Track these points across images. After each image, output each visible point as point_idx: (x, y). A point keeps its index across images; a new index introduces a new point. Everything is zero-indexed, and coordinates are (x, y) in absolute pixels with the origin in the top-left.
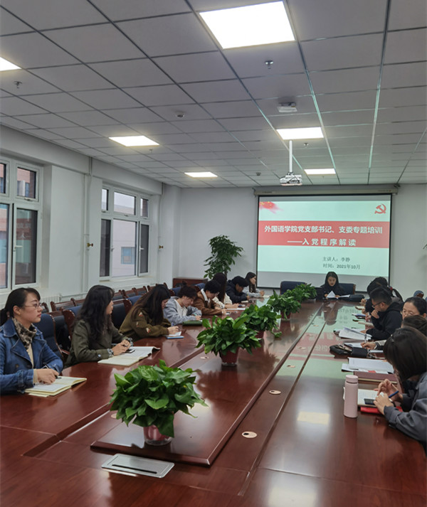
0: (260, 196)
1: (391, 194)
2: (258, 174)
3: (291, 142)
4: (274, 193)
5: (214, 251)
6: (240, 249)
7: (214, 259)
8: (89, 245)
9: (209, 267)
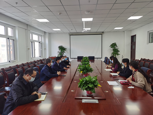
0: (70, 35)
1: (102, 34)
2: (72, 30)
3: (84, 22)
4: (74, 34)
5: (59, 50)
6: (66, 49)
7: (60, 52)
8: (28, 49)
9: (59, 54)
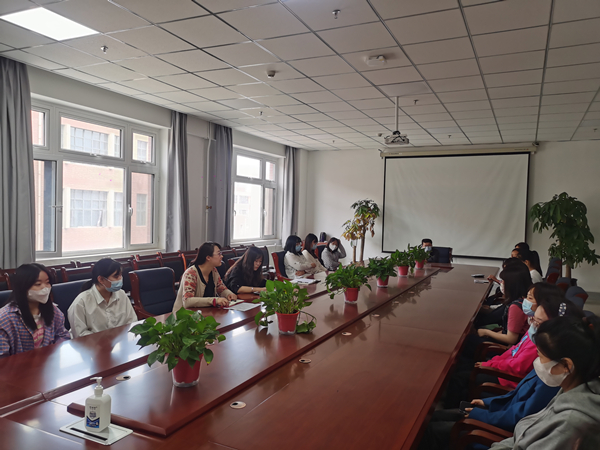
0: (387, 157)
1: (529, 153)
2: (380, 135)
4: (400, 154)
8: (208, 208)
